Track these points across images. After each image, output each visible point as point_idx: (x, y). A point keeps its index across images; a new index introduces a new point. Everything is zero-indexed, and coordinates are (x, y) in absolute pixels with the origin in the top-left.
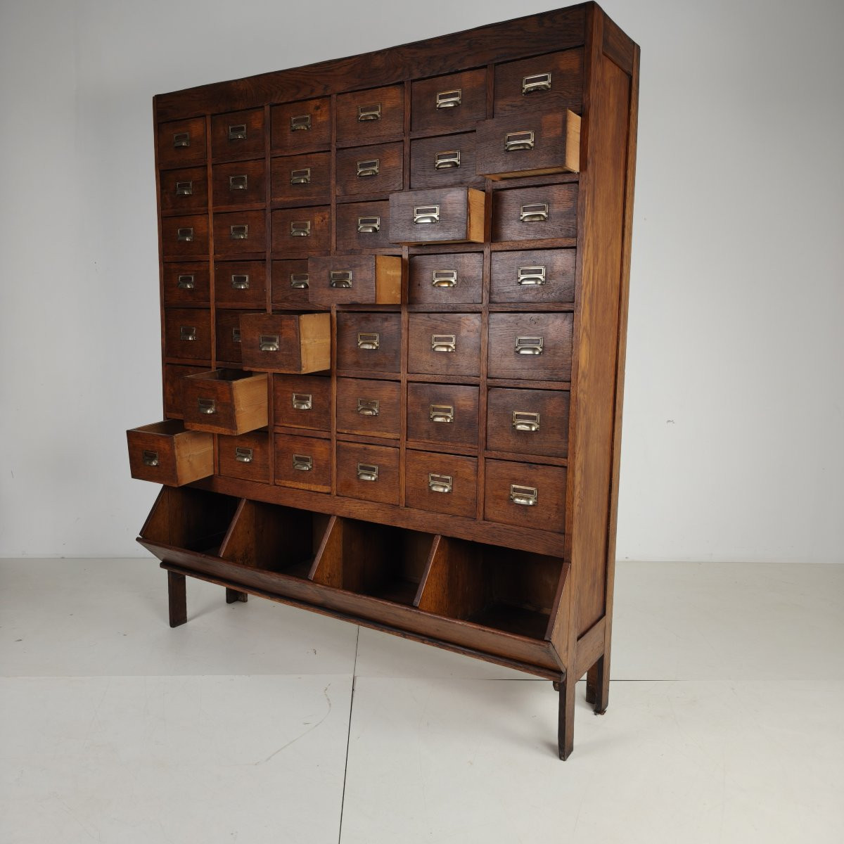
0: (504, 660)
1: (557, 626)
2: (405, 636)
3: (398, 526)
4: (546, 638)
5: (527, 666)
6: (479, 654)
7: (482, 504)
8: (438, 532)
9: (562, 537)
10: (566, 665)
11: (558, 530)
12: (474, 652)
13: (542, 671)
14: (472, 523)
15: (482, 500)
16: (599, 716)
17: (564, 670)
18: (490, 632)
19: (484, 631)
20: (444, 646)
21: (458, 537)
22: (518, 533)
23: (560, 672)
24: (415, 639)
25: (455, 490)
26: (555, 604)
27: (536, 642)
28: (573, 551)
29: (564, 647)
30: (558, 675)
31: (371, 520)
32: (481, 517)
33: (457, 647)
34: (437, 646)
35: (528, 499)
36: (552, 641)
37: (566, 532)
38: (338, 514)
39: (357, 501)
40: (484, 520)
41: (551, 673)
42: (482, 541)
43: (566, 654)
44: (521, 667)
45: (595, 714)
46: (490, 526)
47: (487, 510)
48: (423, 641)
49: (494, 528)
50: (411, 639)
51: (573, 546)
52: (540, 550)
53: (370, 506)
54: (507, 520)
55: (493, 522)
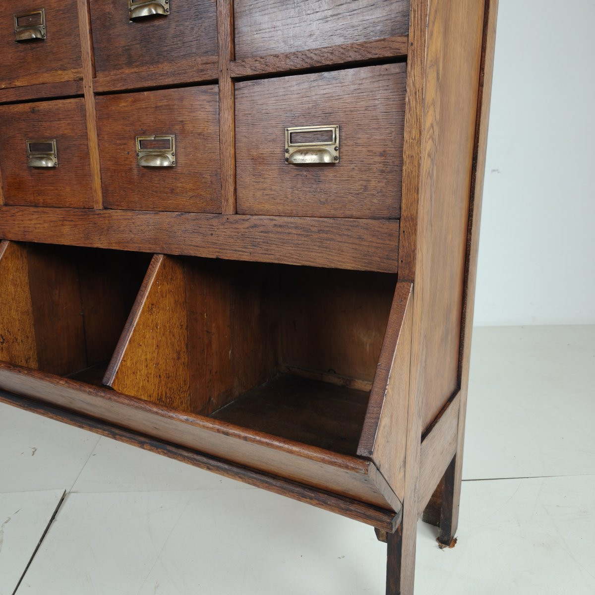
0: (279, 483)
1: (384, 421)
2: (114, 436)
3: (95, 246)
4: (361, 451)
5: (323, 497)
6: (235, 469)
7: (231, 180)
8: (158, 250)
9: (394, 225)
10: (401, 494)
11: (386, 213)
12: (226, 466)
13: (352, 508)
14: (215, 222)
15: (231, 172)
16: (447, 549)
17: (396, 507)
18: (239, 437)
19: (227, 434)
20: (175, 454)
21: (192, 253)
22: (299, 232)
23: (389, 512)
24: (131, 441)
25: (182, 160)
26: (380, 371)
27: (339, 460)
28: (419, 256)
29: (399, 462)
30: (385, 518)
31: (55, 241)
32: (231, 209)
33: (195, 457)
34: (165, 454)
35: (321, 152)
36: (374, 457)
37: (404, 213)
38: (11, 236)
39: (32, 209)
40: (236, 213)
41: (371, 513)
42: (234, 257)
43: (402, 474)
44: (311, 498)
45: (441, 548)
46: (247, 224)
47: (241, 192)
48: (142, 445)
49: (255, 226)
50: (123, 441)
51: (418, 247)
52: (347, 261)
53: (54, 215)
54: (280, 208)
55: (252, 215)
